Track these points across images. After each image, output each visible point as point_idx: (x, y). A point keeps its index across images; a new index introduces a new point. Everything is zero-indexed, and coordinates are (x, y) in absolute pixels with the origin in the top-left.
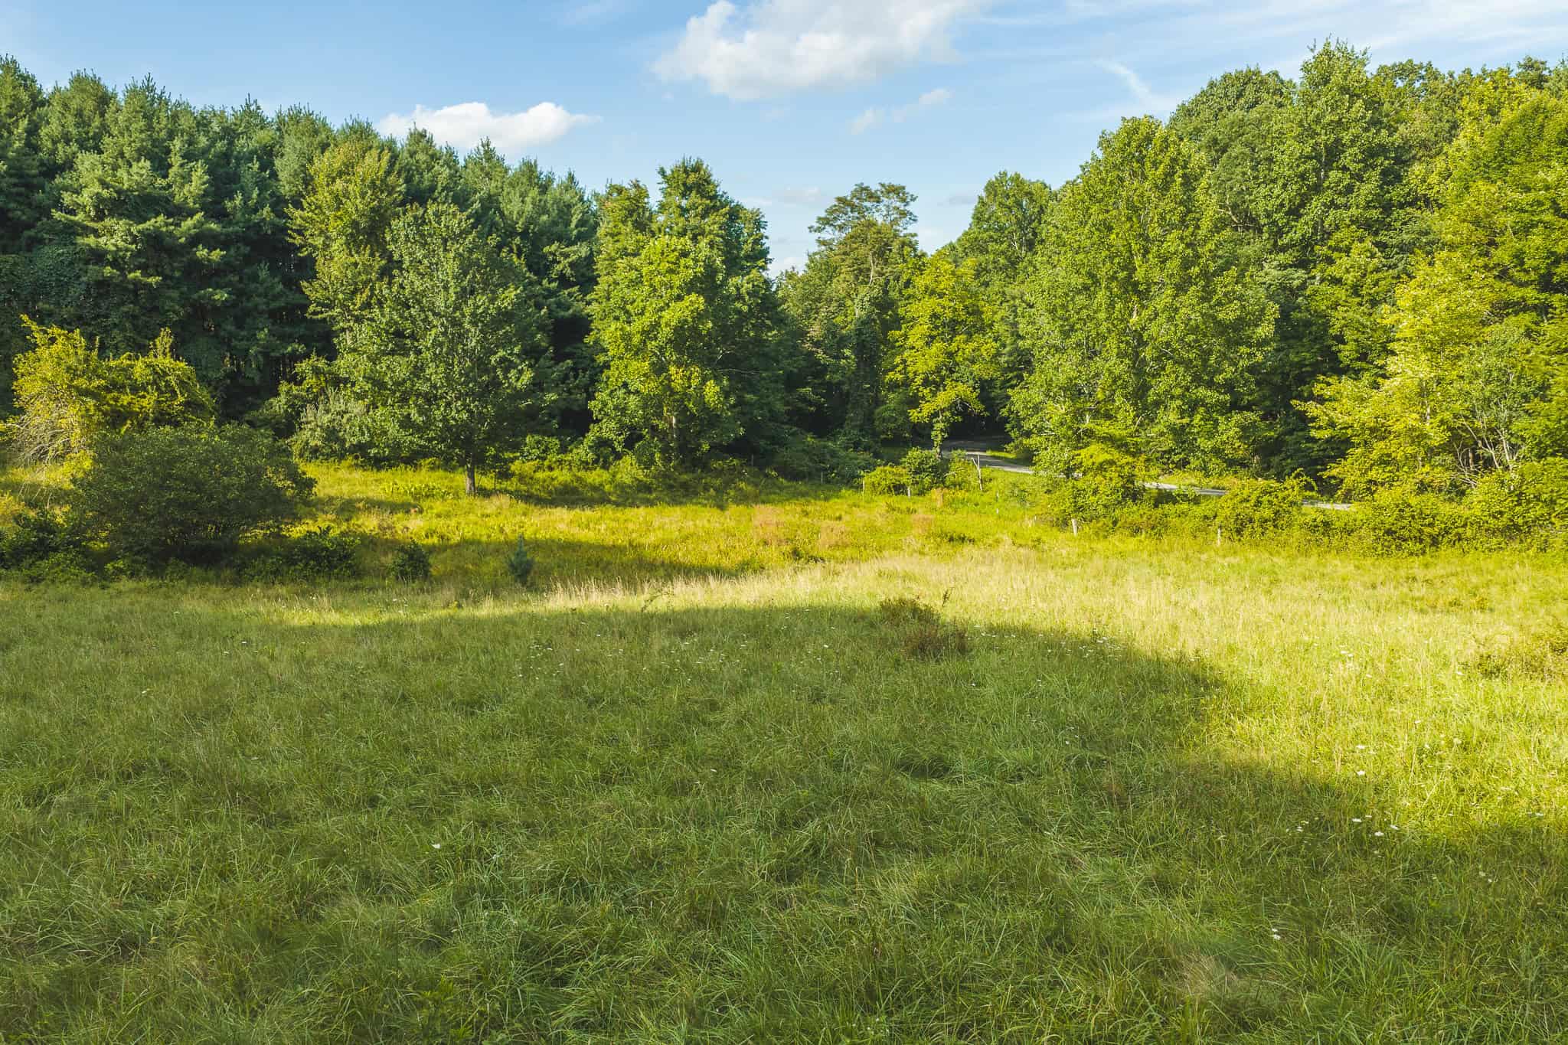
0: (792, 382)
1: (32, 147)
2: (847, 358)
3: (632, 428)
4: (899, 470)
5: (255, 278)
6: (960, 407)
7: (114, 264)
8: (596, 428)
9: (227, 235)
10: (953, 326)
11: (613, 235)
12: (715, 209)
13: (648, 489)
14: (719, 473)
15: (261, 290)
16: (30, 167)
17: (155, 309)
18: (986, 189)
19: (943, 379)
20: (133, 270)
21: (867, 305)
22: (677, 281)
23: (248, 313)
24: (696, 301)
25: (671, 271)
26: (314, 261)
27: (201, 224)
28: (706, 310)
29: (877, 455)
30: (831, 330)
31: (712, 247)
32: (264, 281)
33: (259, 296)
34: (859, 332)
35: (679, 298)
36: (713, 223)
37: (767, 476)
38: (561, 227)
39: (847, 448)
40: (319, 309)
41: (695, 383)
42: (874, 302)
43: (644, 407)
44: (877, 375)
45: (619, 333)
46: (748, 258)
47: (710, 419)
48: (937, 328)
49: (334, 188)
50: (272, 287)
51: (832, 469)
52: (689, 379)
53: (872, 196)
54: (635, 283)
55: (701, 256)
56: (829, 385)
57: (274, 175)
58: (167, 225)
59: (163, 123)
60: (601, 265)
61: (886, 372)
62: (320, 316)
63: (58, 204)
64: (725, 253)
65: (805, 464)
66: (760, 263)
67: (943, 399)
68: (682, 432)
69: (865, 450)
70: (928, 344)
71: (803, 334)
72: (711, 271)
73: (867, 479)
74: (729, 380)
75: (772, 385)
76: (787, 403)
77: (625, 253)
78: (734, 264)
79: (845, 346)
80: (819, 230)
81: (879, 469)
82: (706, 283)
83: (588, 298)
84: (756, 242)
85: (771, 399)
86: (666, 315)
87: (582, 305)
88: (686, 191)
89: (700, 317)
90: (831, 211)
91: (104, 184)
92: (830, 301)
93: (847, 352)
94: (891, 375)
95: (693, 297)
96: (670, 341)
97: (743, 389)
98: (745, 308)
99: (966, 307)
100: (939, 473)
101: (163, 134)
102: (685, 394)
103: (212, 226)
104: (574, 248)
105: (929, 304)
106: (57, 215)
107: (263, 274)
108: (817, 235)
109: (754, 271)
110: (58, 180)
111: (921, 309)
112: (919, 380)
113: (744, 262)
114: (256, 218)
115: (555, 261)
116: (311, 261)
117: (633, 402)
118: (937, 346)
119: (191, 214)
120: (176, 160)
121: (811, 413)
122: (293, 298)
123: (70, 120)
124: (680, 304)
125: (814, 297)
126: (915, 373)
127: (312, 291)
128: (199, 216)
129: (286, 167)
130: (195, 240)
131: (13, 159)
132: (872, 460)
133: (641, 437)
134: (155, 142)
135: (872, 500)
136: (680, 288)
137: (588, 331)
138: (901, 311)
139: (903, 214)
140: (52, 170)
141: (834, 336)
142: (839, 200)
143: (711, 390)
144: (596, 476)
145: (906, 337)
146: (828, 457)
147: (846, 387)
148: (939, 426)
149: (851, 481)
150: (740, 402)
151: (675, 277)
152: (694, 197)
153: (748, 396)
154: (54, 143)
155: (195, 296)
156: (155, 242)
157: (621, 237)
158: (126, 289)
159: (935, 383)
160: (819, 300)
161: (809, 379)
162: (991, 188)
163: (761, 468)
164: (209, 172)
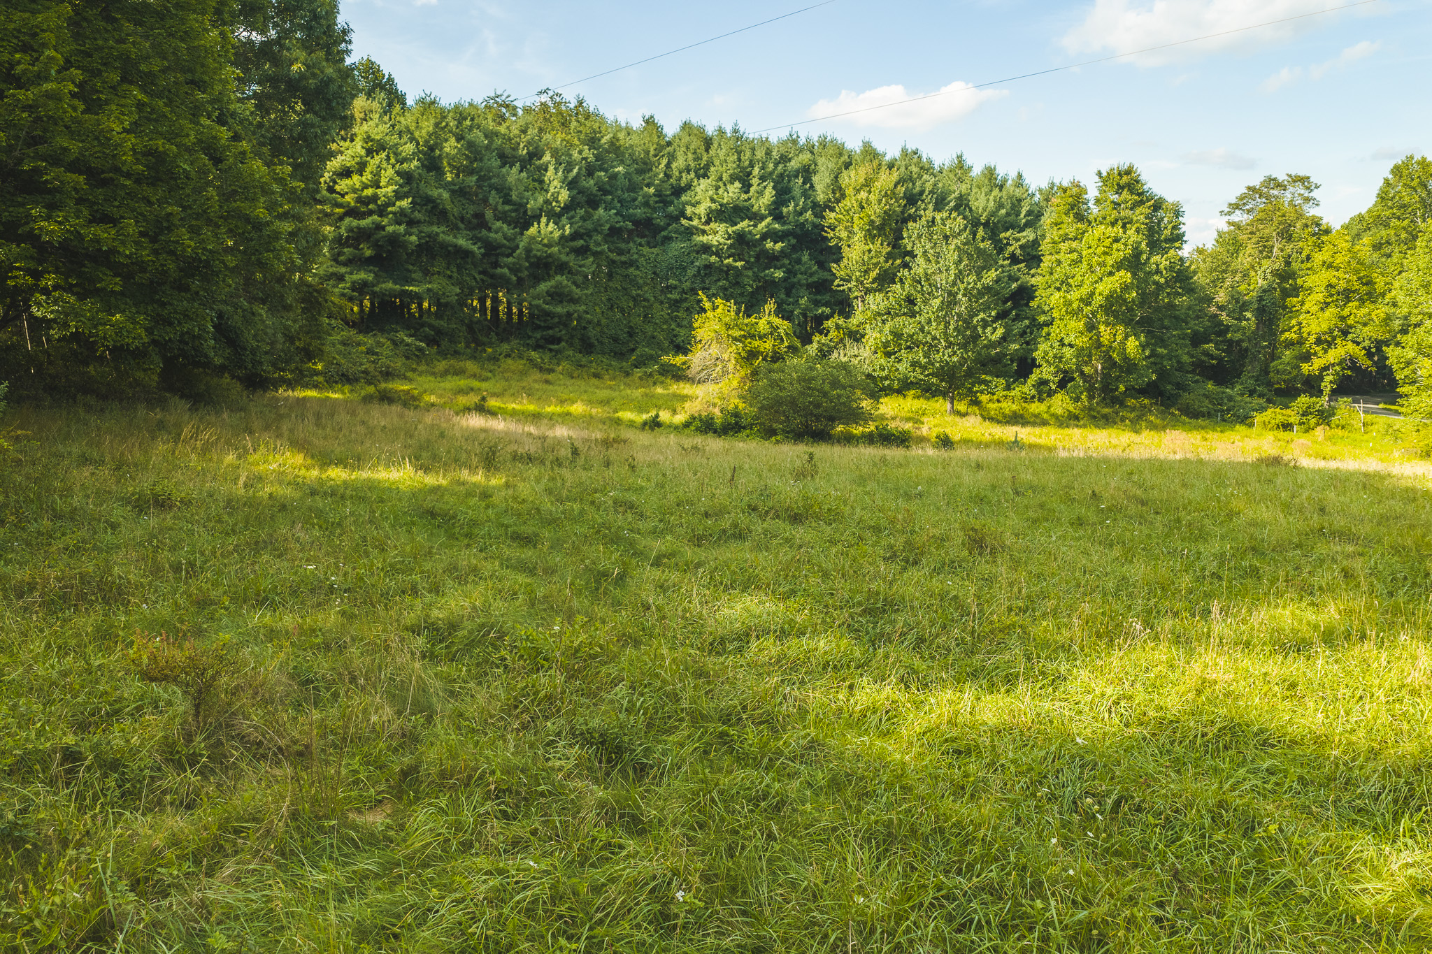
0: (1197, 339)
1: (668, 176)
2: (1248, 319)
3: (1065, 372)
4: (1289, 412)
5: (799, 261)
6: (1351, 363)
7: (717, 254)
8: (1038, 371)
9: (783, 231)
10: (1347, 295)
11: (1056, 224)
12: (1142, 203)
13: (1077, 418)
14: (1133, 409)
15: (803, 269)
16: (666, 190)
17: (737, 283)
18: (1392, 172)
19: (1334, 339)
20: (728, 257)
21: (1269, 276)
22: (1110, 261)
23: (793, 286)
24: (1125, 276)
25: (1105, 253)
26: (840, 248)
27: (769, 224)
28: (1132, 283)
29: (1269, 401)
30: (1235, 298)
31: (1138, 233)
32: (805, 263)
33: (801, 274)
34: (1260, 299)
35: (1111, 274)
36: (1140, 214)
37: (1173, 414)
38: (1012, 217)
39: (1242, 395)
40: (841, 283)
41: (1119, 338)
42: (1276, 273)
43: (1077, 357)
44: (1276, 335)
45: (1062, 300)
46: (1166, 241)
47: (1129, 366)
48: (1332, 295)
49: (859, 197)
50: (810, 268)
51: (1228, 410)
52: (1115, 335)
53: (1279, 185)
54: (1075, 263)
55: (1130, 242)
56: (1230, 343)
57: (812, 187)
58: (749, 226)
59: (747, 156)
60: (1045, 247)
61: (1283, 332)
62: (842, 288)
63: (682, 214)
64: (1148, 237)
65: (1206, 405)
66: (1177, 244)
67: (1333, 355)
68: (1106, 376)
69: (1259, 396)
70: (1322, 309)
71: (1209, 300)
72: (1137, 253)
73: (1259, 418)
74: (1146, 337)
75: (1181, 341)
76: (1192, 356)
77: (1066, 238)
78: (1155, 245)
79: (1247, 310)
80: (1229, 213)
81: (1270, 411)
82: (1133, 263)
83: (1032, 271)
84: (1174, 228)
85: (1180, 352)
86: (1100, 287)
87: (1028, 278)
88: (1120, 188)
89: (1126, 288)
90: (1241, 198)
91: (713, 200)
92: (1235, 272)
93: (1248, 315)
94: (1287, 334)
95: (1122, 273)
96: (1101, 306)
97: (1155, 344)
98: (1162, 281)
99: (1359, 279)
100: (1325, 417)
101: (747, 163)
102: (1111, 347)
103: (777, 226)
104: (1024, 234)
105: (1325, 276)
106: (683, 221)
107: (805, 258)
108: (1228, 217)
109: (1172, 251)
110: (683, 198)
111: (1317, 281)
112: (1312, 339)
113: (1164, 245)
114: (802, 219)
115: (1008, 244)
116: (838, 248)
117: (1068, 352)
118: (1331, 311)
119: (763, 218)
120: (755, 181)
121: (1213, 365)
122: (826, 275)
123: (690, 156)
124: (1111, 278)
125: (1222, 269)
126: (1309, 334)
127: (839, 270)
128: (769, 219)
129: (821, 182)
130: (765, 237)
131: (658, 185)
132: (1265, 405)
133: (1073, 379)
134: (743, 169)
135: (1262, 435)
136: (1112, 266)
137: (1033, 298)
138: (1299, 281)
139: (1307, 200)
140: (679, 191)
141: (1237, 301)
142: (1249, 188)
143: (1132, 345)
144: (1035, 407)
145: (1303, 303)
146: (1225, 401)
147: (1245, 345)
148: (1328, 378)
149: (1245, 420)
150: (1153, 354)
151: (1108, 258)
152: (1125, 194)
153: (1160, 350)
154: (680, 173)
155: (762, 275)
156: (741, 238)
157: (1064, 226)
158: (722, 271)
159: (1326, 342)
160: (1225, 271)
161: (1213, 337)
162: (1397, 171)
163: (1168, 407)
164: (774, 188)
